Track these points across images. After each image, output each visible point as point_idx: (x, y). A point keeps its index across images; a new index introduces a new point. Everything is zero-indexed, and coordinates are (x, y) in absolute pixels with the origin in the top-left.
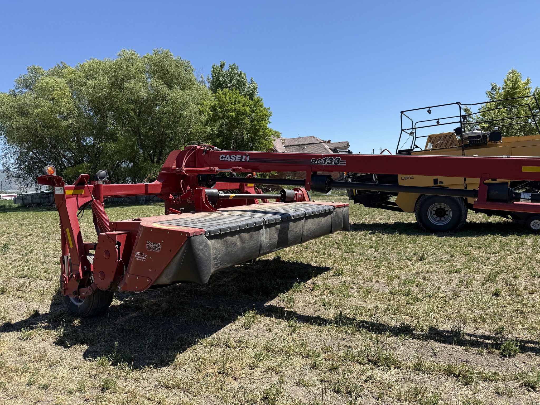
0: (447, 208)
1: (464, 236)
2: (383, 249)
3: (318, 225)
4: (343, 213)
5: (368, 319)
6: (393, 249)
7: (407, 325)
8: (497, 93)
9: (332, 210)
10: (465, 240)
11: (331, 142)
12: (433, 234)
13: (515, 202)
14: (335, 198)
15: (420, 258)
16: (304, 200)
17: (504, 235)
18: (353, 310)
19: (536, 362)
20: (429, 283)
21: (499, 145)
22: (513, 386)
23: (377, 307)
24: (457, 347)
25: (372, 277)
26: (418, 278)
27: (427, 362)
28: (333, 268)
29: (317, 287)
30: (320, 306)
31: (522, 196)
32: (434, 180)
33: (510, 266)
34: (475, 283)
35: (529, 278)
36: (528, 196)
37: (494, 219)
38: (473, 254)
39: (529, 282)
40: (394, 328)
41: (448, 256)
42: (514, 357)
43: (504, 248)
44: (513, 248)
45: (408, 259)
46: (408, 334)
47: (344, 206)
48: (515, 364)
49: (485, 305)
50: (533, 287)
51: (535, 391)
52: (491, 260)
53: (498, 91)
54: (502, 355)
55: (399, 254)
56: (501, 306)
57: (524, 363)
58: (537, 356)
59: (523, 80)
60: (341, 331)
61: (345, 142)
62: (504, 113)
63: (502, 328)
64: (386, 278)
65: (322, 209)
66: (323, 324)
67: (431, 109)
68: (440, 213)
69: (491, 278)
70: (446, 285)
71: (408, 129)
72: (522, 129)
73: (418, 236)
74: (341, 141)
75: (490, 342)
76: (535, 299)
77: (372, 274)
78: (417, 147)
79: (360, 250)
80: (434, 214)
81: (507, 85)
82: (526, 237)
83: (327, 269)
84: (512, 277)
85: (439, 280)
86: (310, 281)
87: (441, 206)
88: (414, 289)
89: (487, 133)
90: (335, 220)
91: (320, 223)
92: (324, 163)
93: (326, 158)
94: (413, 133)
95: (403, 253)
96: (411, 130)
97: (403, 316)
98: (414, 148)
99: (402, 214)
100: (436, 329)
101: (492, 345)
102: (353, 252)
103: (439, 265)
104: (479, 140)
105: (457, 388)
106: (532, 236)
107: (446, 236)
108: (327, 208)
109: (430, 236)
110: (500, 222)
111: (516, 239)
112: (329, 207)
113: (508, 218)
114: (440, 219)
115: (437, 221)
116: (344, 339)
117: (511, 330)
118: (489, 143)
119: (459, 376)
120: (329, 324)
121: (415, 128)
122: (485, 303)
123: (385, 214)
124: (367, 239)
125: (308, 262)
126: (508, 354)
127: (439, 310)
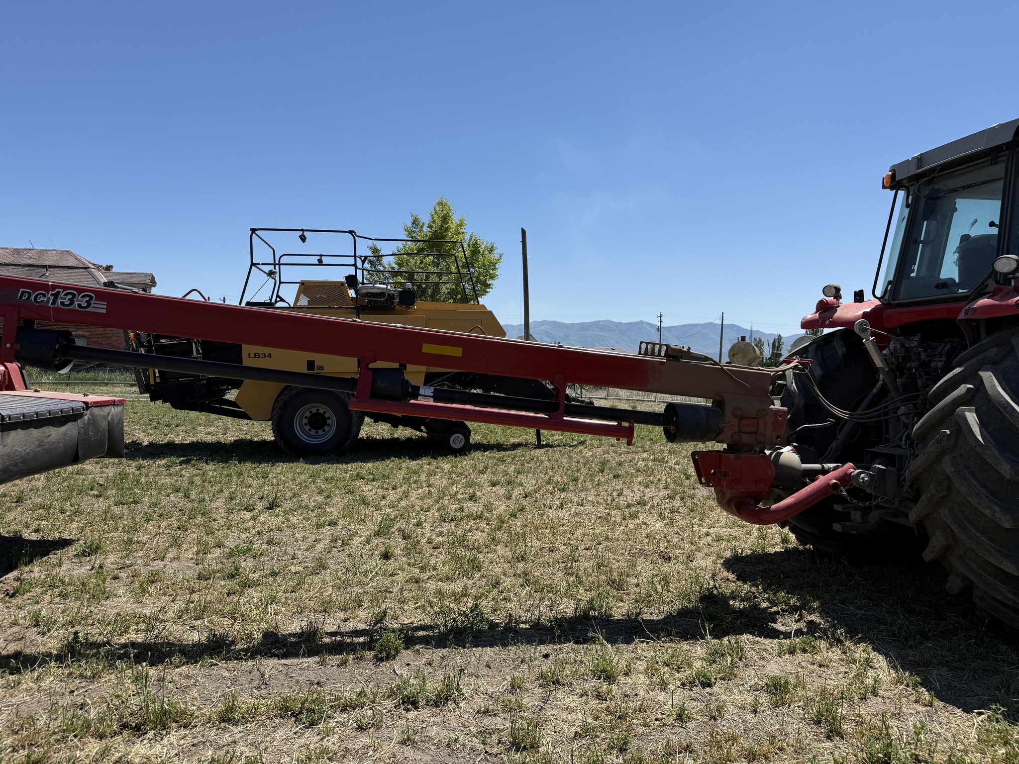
0: (329, 414)
1: (354, 462)
2: (202, 492)
3: (39, 446)
4: (109, 418)
5: (140, 638)
6: (222, 491)
7: (220, 636)
8: (420, 231)
9: (79, 410)
10: (353, 468)
11: (114, 270)
12: (301, 460)
13: (412, 401)
14: (116, 389)
15: (269, 504)
16: (11, 387)
17: (413, 458)
18: (109, 624)
19: (424, 660)
20: (278, 549)
21: (411, 313)
22: (386, 708)
23: (162, 609)
24: (305, 660)
25: (167, 549)
26: (259, 542)
27: (246, 700)
28: (78, 540)
29: (27, 587)
30: (27, 628)
31: (422, 392)
32: (308, 362)
33: (413, 507)
34: (356, 541)
35: (436, 524)
36: (429, 391)
37: (403, 433)
38: (363, 491)
39: (436, 530)
40: (194, 645)
41: (320, 499)
42: (394, 658)
43: (409, 479)
44: (423, 477)
45: (246, 509)
46: (219, 653)
47: (114, 403)
48: (394, 670)
49: (366, 577)
50: (440, 538)
51: (416, 708)
52: (388, 499)
53: (421, 230)
54: (376, 658)
55: (232, 499)
56: (390, 575)
57: (408, 665)
58: (428, 649)
59: (455, 219)
60: (70, 674)
61: (146, 274)
62: (429, 265)
63: (385, 612)
64: (195, 549)
65: (52, 408)
66: (26, 667)
67: (306, 233)
68: (318, 421)
69: (382, 532)
70: (307, 550)
71: (263, 264)
72: (452, 294)
73: (273, 465)
74: (137, 272)
75: (361, 640)
76: (440, 556)
77: (168, 543)
78: (282, 300)
79: (151, 496)
80: (306, 424)
81: (434, 222)
82: (442, 461)
83: (64, 543)
84: (414, 525)
85: (297, 542)
86: (11, 575)
87: (318, 410)
88: (247, 564)
89: (396, 291)
90: (86, 433)
91: (46, 440)
92: (54, 303)
93: (58, 292)
94: (275, 273)
95: (239, 496)
96: (272, 267)
97: (216, 618)
98: (276, 302)
99: (253, 424)
100: (276, 634)
101: (364, 646)
102: (136, 502)
103: (301, 514)
104: (384, 301)
105: (295, 736)
106: (452, 458)
107: (324, 462)
108: (66, 406)
109: (295, 464)
110: (412, 438)
111: (429, 464)
112: (73, 405)
113: (421, 431)
114: (317, 432)
115: (310, 437)
116: (72, 692)
117: (399, 612)
118: (397, 307)
119: (301, 713)
120: (39, 666)
121: (280, 264)
122: (365, 574)
123: (219, 424)
124: (170, 475)
125: (16, 533)
126: (385, 655)
127: (286, 598)
